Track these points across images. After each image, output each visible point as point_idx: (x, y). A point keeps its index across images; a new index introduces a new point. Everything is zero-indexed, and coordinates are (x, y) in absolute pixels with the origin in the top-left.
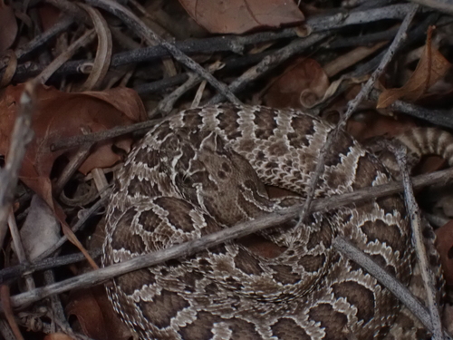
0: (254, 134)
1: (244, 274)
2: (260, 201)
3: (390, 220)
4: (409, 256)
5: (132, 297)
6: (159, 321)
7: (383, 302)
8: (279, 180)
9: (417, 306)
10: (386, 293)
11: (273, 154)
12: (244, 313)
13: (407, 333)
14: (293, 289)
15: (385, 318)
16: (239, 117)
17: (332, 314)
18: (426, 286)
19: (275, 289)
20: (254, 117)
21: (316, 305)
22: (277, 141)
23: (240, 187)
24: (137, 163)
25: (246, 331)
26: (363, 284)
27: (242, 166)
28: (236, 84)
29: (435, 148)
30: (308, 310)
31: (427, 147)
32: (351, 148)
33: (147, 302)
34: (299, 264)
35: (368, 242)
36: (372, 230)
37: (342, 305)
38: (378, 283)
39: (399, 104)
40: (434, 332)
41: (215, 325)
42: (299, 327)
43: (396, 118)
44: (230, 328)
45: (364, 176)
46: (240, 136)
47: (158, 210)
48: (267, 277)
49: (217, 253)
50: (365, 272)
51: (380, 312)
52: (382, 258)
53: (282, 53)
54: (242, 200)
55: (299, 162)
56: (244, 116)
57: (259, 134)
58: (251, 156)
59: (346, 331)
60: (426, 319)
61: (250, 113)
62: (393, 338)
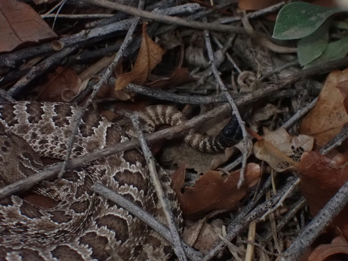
0: (27, 121)
1: (28, 219)
2: (37, 167)
3: (134, 169)
4: (152, 194)
7: (135, 227)
8: (50, 152)
9: (160, 227)
10: (137, 221)
11: (43, 133)
12: (30, 245)
13: (157, 250)
14: (67, 226)
15: (138, 239)
16: (15, 109)
17: (96, 238)
18: (165, 210)
19: (54, 228)
20: (26, 108)
21: (84, 234)
22: (45, 124)
23: (20, 158)
25: (33, 256)
26: (118, 215)
27: (20, 143)
28: (12, 90)
29: (164, 119)
30: (79, 238)
31: (158, 119)
32: (100, 122)
34: (70, 209)
35: (119, 187)
36: (122, 178)
37: (103, 231)
38: (130, 213)
39: (131, 86)
40: (175, 243)
41: (8, 254)
42: (72, 250)
43: (133, 100)
44: (20, 255)
45: (112, 141)
46: (18, 123)
48: (46, 219)
49: (7, 205)
50: (119, 207)
51: (134, 235)
52: (131, 196)
53: (44, 64)
54: (22, 167)
55: (63, 137)
57: (31, 120)
58: (27, 137)
59: (107, 248)
60: (168, 235)
61: (22, 105)
62: (146, 254)
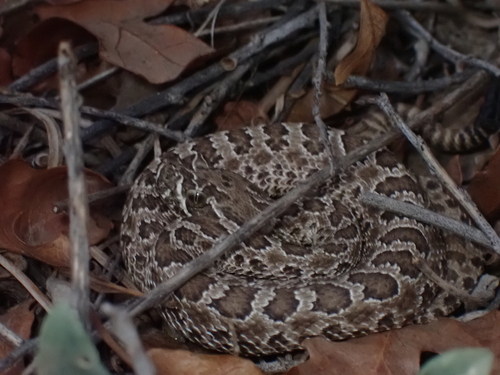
0: (234, 153)
1: (298, 257)
3: (398, 173)
5: (202, 301)
6: (240, 311)
8: (276, 187)
11: (259, 164)
14: (346, 257)
15: (440, 252)
16: (212, 143)
17: (394, 254)
20: (227, 138)
21: (374, 258)
22: (258, 152)
24: (137, 212)
25: (328, 289)
26: (405, 226)
30: (370, 263)
33: (220, 299)
36: (387, 187)
37: (398, 246)
38: (418, 222)
39: (353, 78)
41: (296, 293)
46: (222, 158)
47: (189, 226)
50: (401, 217)
51: (433, 247)
53: (218, 91)
55: (287, 163)
56: (217, 140)
57: (238, 150)
59: (416, 261)
61: (221, 136)
62: (454, 272)
